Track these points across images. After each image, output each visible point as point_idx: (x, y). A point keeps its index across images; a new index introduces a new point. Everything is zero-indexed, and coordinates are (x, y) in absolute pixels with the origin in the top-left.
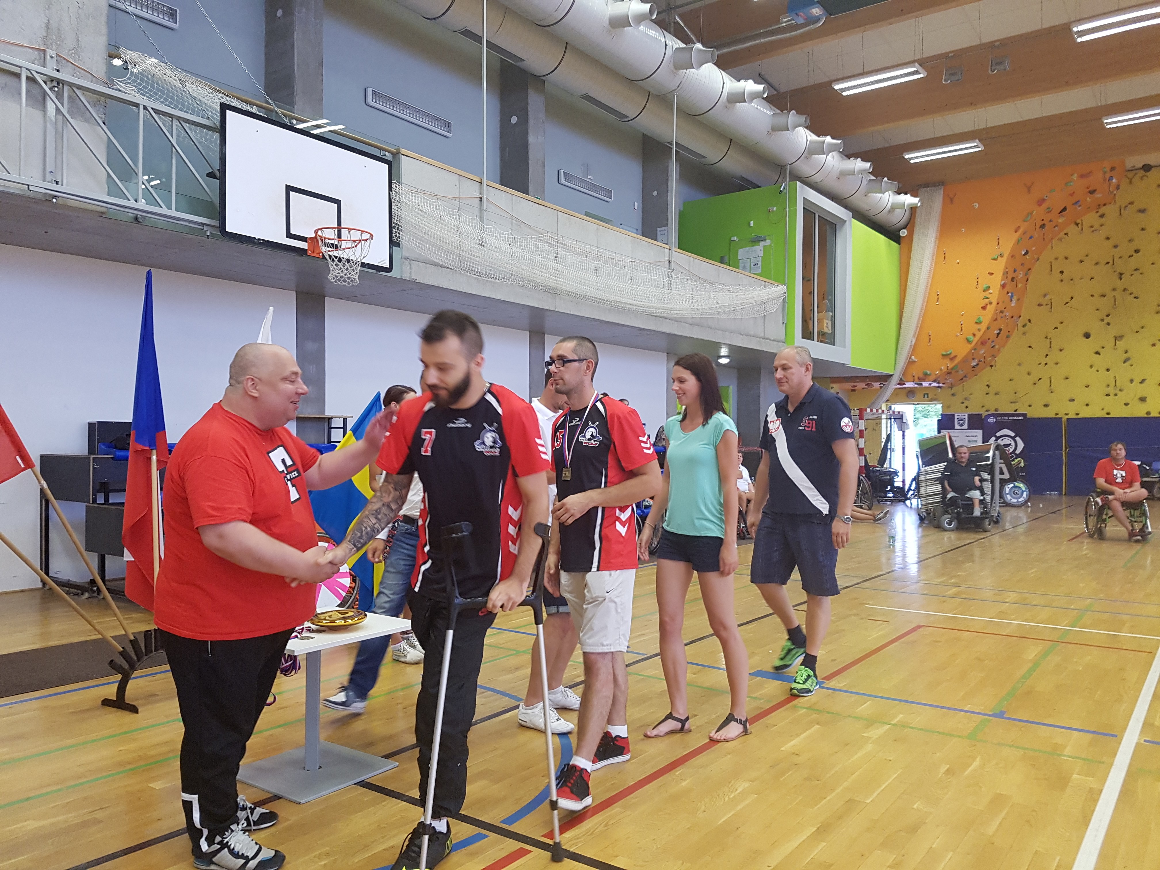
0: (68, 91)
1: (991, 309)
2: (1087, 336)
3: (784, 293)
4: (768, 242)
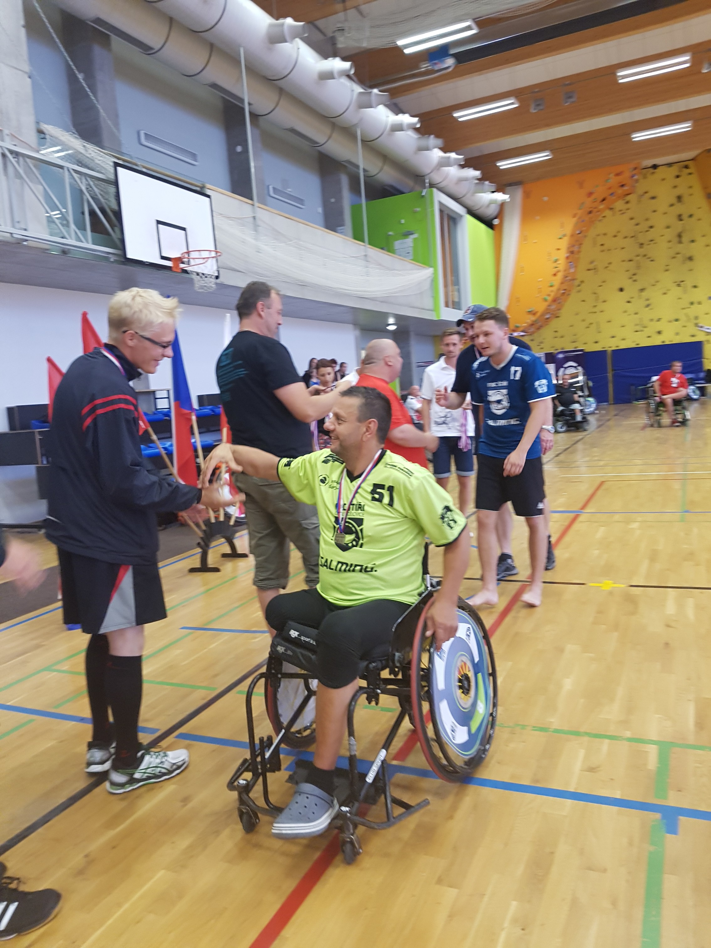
1: (560, 275)
2: (621, 290)
3: (432, 274)
4: (416, 235)
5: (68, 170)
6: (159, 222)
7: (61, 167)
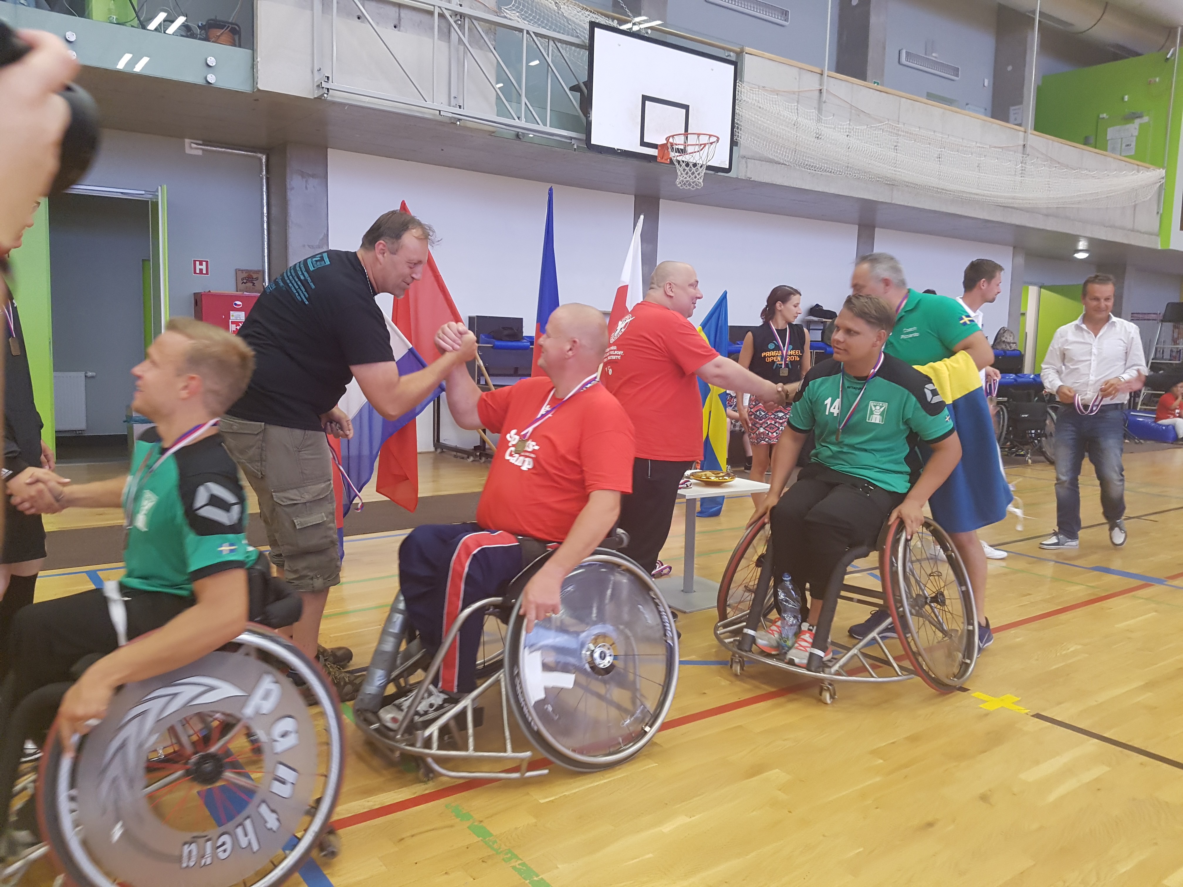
0: (469, 23)
3: (1163, 178)
4: (1146, 119)
5: (528, 32)
6: (645, 98)
7: (521, 30)
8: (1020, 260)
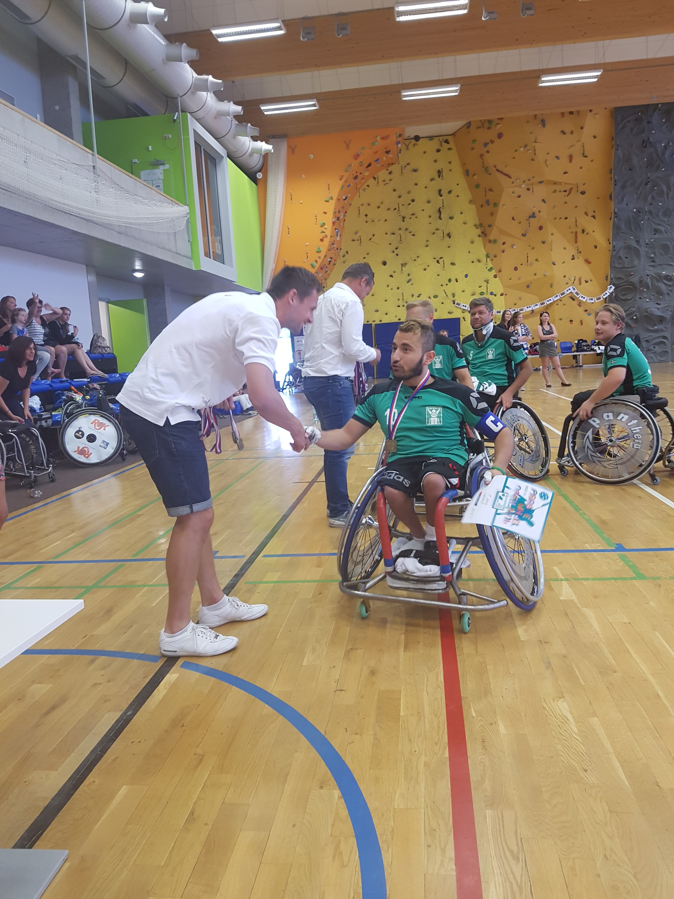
1: (326, 241)
2: (384, 263)
3: (188, 213)
4: (167, 166)
8: (92, 278)
